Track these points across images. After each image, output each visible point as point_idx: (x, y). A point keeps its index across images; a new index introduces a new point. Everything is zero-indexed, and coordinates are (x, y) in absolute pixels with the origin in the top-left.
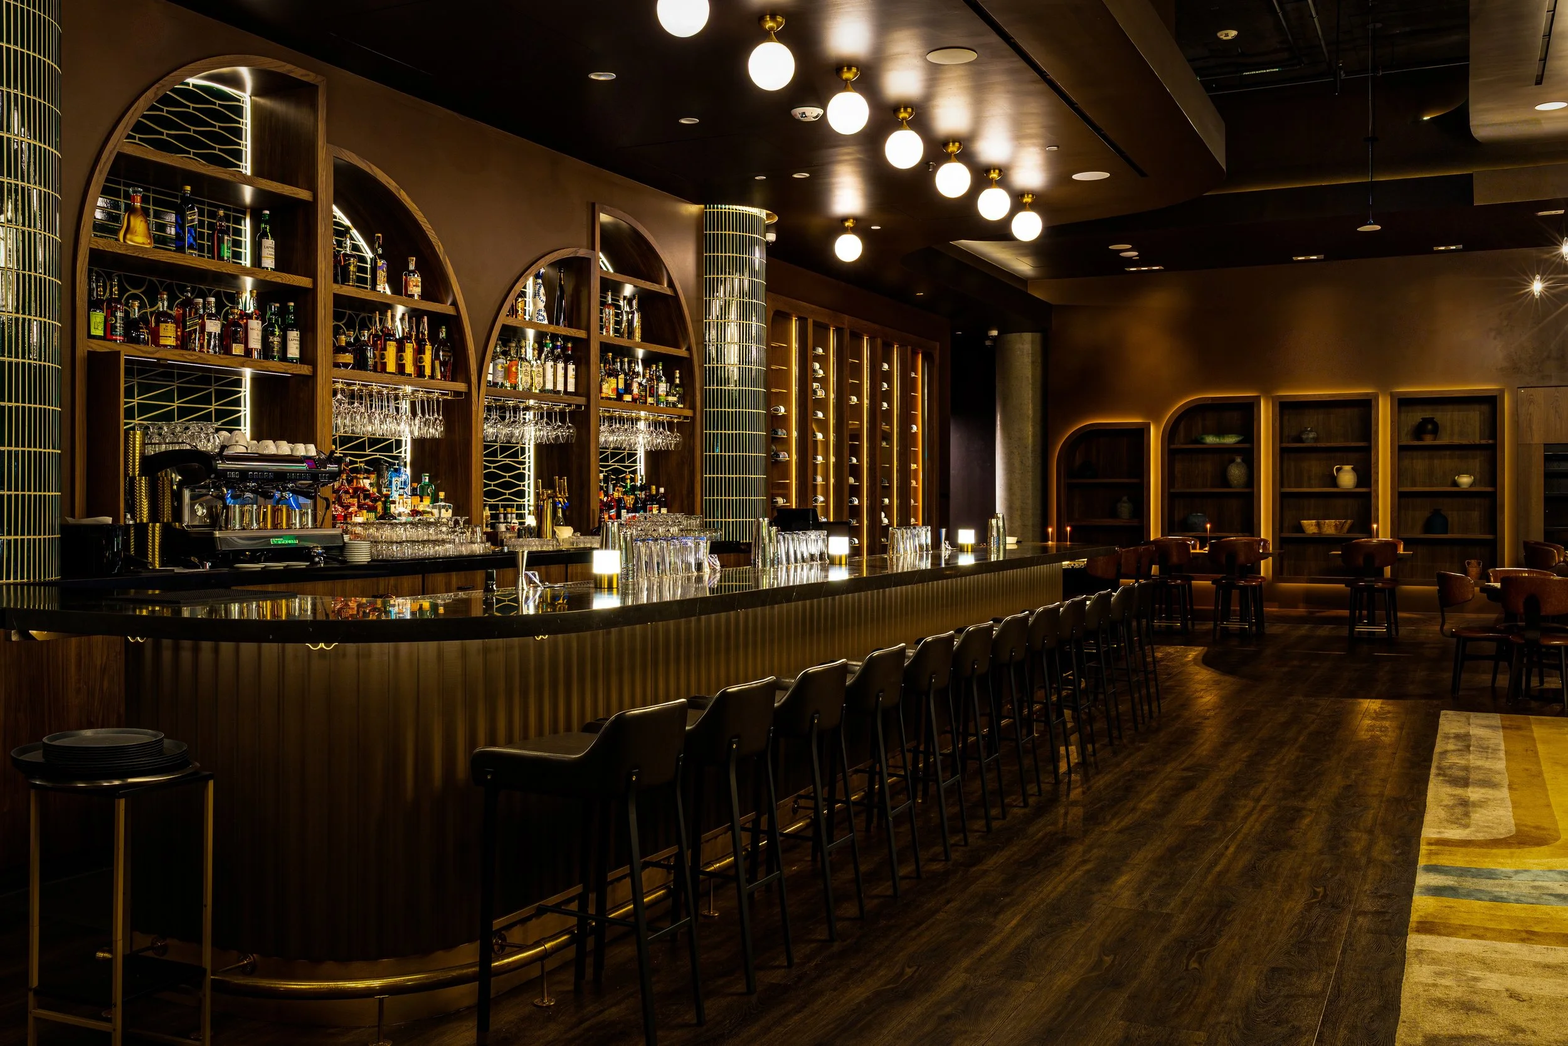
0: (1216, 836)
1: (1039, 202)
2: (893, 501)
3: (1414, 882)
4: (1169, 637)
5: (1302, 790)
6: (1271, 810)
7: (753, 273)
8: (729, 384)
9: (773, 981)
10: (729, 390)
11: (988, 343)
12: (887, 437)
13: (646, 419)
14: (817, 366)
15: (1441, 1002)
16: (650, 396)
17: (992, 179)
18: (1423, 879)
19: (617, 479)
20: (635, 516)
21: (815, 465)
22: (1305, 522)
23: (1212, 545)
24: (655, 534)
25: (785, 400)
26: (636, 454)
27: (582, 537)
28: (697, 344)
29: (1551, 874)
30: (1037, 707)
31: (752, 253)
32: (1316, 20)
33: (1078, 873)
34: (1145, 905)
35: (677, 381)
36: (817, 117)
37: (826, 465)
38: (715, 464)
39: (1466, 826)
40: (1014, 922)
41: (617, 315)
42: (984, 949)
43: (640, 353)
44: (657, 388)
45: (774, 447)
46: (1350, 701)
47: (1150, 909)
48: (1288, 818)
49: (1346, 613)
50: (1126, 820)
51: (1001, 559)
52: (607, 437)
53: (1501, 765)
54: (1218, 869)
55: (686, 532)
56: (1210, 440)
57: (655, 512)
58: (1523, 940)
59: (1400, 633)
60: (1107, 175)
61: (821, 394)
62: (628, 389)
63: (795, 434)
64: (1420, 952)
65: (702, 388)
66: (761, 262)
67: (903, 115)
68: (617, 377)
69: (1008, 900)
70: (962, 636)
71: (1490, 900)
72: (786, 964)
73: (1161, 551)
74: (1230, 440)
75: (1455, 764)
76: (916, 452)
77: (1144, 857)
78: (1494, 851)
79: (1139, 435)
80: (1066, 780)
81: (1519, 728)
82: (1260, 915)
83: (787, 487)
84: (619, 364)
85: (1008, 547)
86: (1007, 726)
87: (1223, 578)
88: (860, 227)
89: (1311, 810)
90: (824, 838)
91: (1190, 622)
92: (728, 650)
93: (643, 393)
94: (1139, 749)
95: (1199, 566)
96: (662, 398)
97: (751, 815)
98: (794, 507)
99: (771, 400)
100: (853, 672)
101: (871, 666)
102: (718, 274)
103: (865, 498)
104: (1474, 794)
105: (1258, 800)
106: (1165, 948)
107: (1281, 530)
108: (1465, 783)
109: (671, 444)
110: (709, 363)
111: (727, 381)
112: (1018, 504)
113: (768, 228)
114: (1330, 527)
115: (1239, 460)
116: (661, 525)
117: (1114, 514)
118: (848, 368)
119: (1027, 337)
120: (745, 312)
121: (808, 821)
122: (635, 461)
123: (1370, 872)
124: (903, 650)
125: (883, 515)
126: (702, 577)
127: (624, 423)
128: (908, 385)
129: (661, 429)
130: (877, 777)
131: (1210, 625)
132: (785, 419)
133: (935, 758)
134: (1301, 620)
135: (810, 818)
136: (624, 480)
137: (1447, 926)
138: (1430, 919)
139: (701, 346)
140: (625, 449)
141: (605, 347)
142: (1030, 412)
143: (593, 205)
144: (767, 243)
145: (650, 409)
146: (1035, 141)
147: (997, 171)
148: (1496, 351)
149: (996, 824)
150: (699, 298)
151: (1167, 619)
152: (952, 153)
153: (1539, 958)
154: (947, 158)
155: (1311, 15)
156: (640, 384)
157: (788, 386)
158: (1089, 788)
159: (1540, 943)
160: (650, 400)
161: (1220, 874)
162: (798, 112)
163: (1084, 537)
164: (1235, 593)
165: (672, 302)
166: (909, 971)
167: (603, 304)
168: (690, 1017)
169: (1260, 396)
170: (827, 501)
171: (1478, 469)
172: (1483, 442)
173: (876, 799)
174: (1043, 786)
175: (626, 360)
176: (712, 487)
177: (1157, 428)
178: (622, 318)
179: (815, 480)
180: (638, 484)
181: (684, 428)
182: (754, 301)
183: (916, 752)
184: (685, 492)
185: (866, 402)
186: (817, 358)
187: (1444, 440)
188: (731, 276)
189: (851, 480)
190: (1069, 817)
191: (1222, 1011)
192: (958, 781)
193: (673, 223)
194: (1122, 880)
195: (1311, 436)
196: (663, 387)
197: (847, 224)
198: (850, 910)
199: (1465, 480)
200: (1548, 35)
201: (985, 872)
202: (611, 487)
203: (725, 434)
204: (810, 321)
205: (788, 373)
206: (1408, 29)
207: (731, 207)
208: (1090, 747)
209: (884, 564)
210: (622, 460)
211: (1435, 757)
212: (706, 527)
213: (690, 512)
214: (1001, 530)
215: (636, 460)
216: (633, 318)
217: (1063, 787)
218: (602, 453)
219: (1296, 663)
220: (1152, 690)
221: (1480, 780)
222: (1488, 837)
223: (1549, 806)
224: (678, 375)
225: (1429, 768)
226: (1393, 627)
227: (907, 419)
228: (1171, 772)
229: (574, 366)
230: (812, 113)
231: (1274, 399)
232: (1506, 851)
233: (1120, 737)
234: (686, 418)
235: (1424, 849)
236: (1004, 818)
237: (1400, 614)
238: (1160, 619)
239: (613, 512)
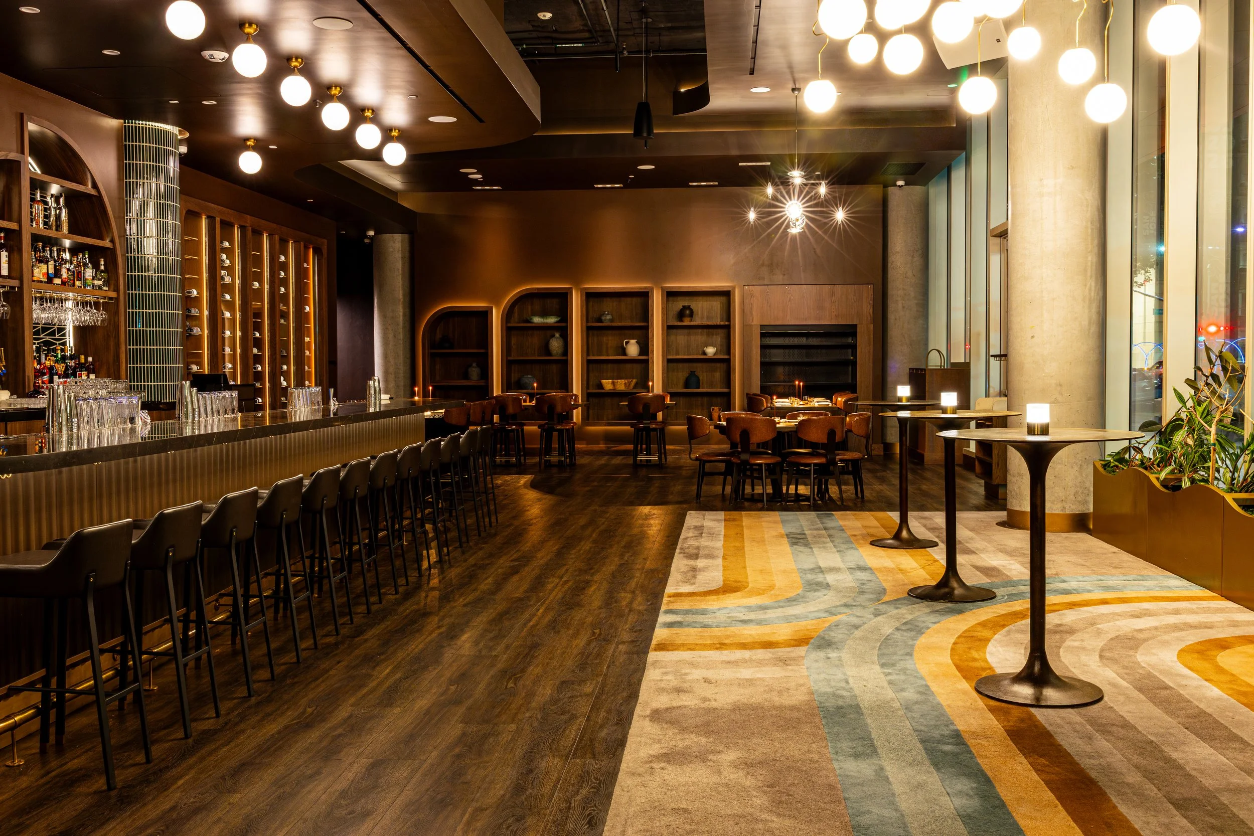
0: (531, 603)
1: (404, 136)
2: (291, 368)
3: (656, 621)
4: (507, 469)
5: (591, 569)
6: (570, 584)
7: (167, 178)
8: (148, 271)
9: (205, 728)
10: (149, 276)
11: (367, 241)
12: (285, 315)
13: (74, 299)
14: (224, 256)
15: (663, 690)
16: (78, 280)
17: (367, 116)
18: (663, 618)
19: (48, 350)
20: (66, 381)
21: (224, 338)
22: (604, 381)
23: (537, 399)
24: (86, 396)
25: (197, 284)
26: (65, 329)
27: (19, 399)
28: (120, 237)
29: (740, 609)
30: (406, 522)
31: (167, 163)
32: (606, 12)
33: (434, 635)
34: (480, 651)
35: (102, 268)
36: (223, 59)
37: (233, 338)
38: (137, 338)
39: (693, 584)
40: (388, 671)
41: (45, 210)
42: (365, 690)
43: (67, 243)
44: (84, 273)
45: (188, 323)
46: (630, 508)
47: (483, 653)
48: (580, 588)
49: (630, 447)
50: (470, 597)
51: (378, 410)
52: (39, 314)
53: (720, 544)
54: (531, 624)
55: (113, 393)
56: (537, 320)
57: (84, 377)
58: (717, 649)
59: (668, 460)
60: (454, 120)
61: (228, 280)
62: (57, 273)
63: (206, 313)
64: (656, 662)
65: (124, 274)
66: (174, 171)
67: (294, 63)
68: (47, 263)
69: (382, 657)
70: (347, 468)
71: (701, 627)
72: (214, 715)
73: (501, 405)
74: (551, 320)
75: (691, 545)
76: (309, 328)
77: (481, 620)
78: (707, 598)
79: (484, 316)
80: (427, 574)
81: (734, 520)
82: (557, 649)
83: (200, 356)
84: (48, 252)
85: (383, 402)
86: (383, 537)
87: (546, 424)
88: (259, 146)
89: (596, 582)
90: (243, 621)
91: (522, 458)
92: (160, 484)
93: (72, 278)
94: (481, 549)
95: (527, 415)
96: (89, 282)
97: (183, 610)
98: (206, 373)
99: (185, 284)
100: (262, 498)
101: (277, 492)
102: (137, 179)
103: (267, 366)
104: (700, 563)
105: (561, 578)
106: (492, 677)
107: (588, 388)
108: (696, 557)
109: (97, 320)
110: (131, 253)
111: (148, 269)
112: (391, 370)
113: (181, 142)
114: (621, 385)
115: (557, 335)
116: (91, 389)
117: (466, 376)
118: (251, 259)
119: (398, 237)
120: (161, 211)
121: (228, 614)
122: (64, 335)
123: (631, 617)
124: (301, 479)
125: (282, 379)
126: (135, 428)
127: (54, 302)
128: (301, 274)
129: (89, 308)
130: (282, 577)
131: (537, 459)
132: (198, 300)
133: (328, 563)
134: (601, 453)
135: (230, 611)
136: (55, 350)
137: (672, 645)
138: (663, 642)
139: (123, 238)
140: (55, 325)
141: (35, 238)
142: (401, 297)
143: (22, 115)
144: (180, 154)
145: (78, 291)
146: (400, 91)
147: (370, 111)
148: (728, 259)
149: (374, 608)
150: (121, 198)
151: (505, 455)
152: (334, 95)
153: (725, 658)
154: (330, 98)
155: (603, 9)
156: (68, 270)
157: (200, 273)
158: (443, 578)
159: (726, 649)
160: (78, 283)
161: (532, 627)
162: (206, 54)
163: (442, 394)
164: (555, 434)
165: (95, 202)
166: (309, 710)
167: (33, 200)
168: (141, 758)
169: (571, 288)
170: (234, 368)
171: (719, 343)
172: (722, 323)
173: (282, 594)
174: (410, 579)
175: (55, 249)
176: (135, 356)
177: (498, 309)
178: (50, 213)
179: (224, 350)
180: (68, 354)
181: (110, 307)
182: (169, 202)
183: (312, 558)
184: (111, 360)
185: (266, 287)
186: (224, 250)
187: (697, 322)
188: (149, 181)
189: (255, 351)
190: (429, 599)
191: (528, 710)
192: (345, 577)
193: (96, 133)
194: (465, 637)
195: (609, 317)
196: (89, 273)
197: (249, 143)
198: (265, 674)
199: (711, 351)
200: (755, 42)
201: (366, 641)
202: (43, 356)
203: (146, 312)
204: (218, 220)
205: (199, 261)
206: (669, 25)
207: (147, 123)
208: (445, 549)
209: (284, 416)
210: (53, 333)
211: (680, 541)
212: (131, 389)
213: (117, 377)
214: (377, 389)
215: (65, 333)
216: (60, 213)
217: (425, 579)
218: (34, 327)
219: (595, 484)
220: (492, 507)
221: (705, 555)
222: (706, 589)
223: (745, 567)
224: (102, 263)
225: (675, 549)
226: (663, 456)
227: (301, 301)
228: (504, 563)
229: (7, 253)
230: (219, 55)
231: (582, 290)
232: (715, 597)
233: (468, 542)
234: (111, 298)
235: (665, 600)
236: (381, 603)
237: (668, 447)
238: (501, 456)
239: (46, 378)
